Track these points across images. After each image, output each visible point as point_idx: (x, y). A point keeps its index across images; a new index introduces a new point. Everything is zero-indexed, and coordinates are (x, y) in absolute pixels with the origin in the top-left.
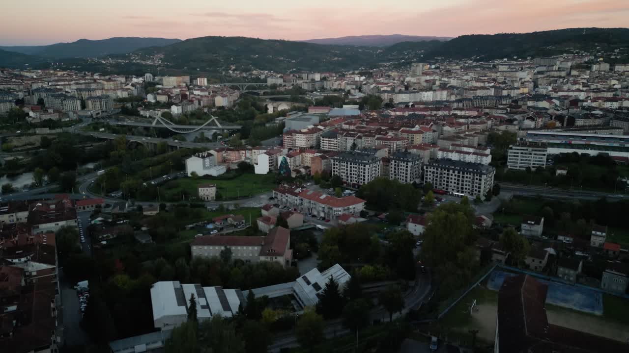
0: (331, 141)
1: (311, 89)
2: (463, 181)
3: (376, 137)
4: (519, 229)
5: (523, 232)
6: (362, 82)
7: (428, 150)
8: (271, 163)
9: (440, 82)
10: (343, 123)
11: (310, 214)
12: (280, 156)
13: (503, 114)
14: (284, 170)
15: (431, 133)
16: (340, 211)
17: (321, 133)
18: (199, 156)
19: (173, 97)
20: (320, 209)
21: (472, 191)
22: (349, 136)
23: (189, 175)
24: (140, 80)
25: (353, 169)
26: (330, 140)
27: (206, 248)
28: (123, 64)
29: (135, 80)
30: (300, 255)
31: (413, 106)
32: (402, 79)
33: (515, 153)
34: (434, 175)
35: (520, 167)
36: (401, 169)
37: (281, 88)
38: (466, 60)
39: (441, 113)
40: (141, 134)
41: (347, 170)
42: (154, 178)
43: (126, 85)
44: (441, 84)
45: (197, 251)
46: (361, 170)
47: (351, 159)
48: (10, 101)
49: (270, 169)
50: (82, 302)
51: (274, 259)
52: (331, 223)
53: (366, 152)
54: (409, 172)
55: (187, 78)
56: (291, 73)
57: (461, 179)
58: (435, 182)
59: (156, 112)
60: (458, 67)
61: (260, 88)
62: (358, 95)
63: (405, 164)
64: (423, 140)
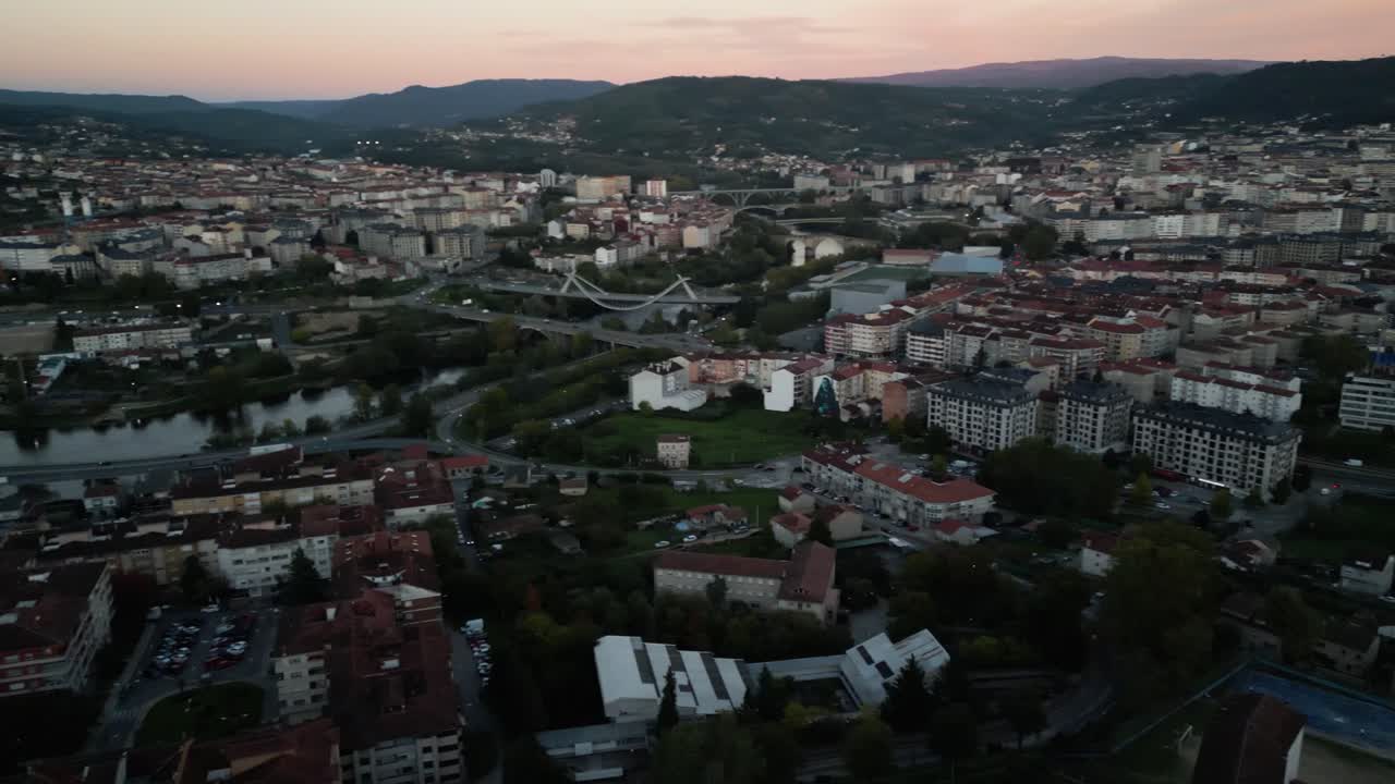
0: (929, 342)
1: (891, 202)
2: (1221, 455)
3: (1032, 338)
4: (1337, 576)
5: (1345, 583)
6: (1013, 186)
7: (1152, 376)
8: (799, 389)
9: (1205, 190)
10: (959, 298)
11: (877, 512)
12: (819, 375)
13: (1350, 283)
14: (826, 406)
15: (1163, 331)
16: (940, 511)
17: (909, 322)
18: (654, 370)
19: (597, 227)
20: (897, 503)
21: (1243, 478)
22: (970, 335)
23: (636, 407)
24: (533, 187)
25: (973, 415)
26: (927, 339)
27: (680, 574)
28: (493, 141)
29: (522, 187)
30: (853, 602)
31: (1129, 255)
32: (1109, 181)
33: (1358, 392)
34: (1155, 438)
35: (1370, 424)
36: (1082, 419)
37: (824, 198)
38: (1283, 126)
39: (1194, 277)
40: (538, 313)
41: (961, 417)
42: (570, 409)
43: (507, 200)
44: (1206, 194)
45: (664, 578)
46: (991, 419)
47: (970, 394)
48: (301, 240)
49: (795, 401)
50: (478, 658)
51: (805, 608)
52: (921, 534)
53: (1006, 379)
54: (1100, 427)
55: (625, 181)
56: (849, 158)
57: (1217, 449)
58: (1157, 452)
59: (566, 260)
60: (1257, 148)
61: (779, 199)
62: (1000, 220)
63: (1091, 410)
64: (1142, 348)
